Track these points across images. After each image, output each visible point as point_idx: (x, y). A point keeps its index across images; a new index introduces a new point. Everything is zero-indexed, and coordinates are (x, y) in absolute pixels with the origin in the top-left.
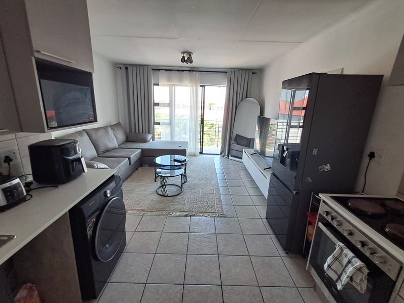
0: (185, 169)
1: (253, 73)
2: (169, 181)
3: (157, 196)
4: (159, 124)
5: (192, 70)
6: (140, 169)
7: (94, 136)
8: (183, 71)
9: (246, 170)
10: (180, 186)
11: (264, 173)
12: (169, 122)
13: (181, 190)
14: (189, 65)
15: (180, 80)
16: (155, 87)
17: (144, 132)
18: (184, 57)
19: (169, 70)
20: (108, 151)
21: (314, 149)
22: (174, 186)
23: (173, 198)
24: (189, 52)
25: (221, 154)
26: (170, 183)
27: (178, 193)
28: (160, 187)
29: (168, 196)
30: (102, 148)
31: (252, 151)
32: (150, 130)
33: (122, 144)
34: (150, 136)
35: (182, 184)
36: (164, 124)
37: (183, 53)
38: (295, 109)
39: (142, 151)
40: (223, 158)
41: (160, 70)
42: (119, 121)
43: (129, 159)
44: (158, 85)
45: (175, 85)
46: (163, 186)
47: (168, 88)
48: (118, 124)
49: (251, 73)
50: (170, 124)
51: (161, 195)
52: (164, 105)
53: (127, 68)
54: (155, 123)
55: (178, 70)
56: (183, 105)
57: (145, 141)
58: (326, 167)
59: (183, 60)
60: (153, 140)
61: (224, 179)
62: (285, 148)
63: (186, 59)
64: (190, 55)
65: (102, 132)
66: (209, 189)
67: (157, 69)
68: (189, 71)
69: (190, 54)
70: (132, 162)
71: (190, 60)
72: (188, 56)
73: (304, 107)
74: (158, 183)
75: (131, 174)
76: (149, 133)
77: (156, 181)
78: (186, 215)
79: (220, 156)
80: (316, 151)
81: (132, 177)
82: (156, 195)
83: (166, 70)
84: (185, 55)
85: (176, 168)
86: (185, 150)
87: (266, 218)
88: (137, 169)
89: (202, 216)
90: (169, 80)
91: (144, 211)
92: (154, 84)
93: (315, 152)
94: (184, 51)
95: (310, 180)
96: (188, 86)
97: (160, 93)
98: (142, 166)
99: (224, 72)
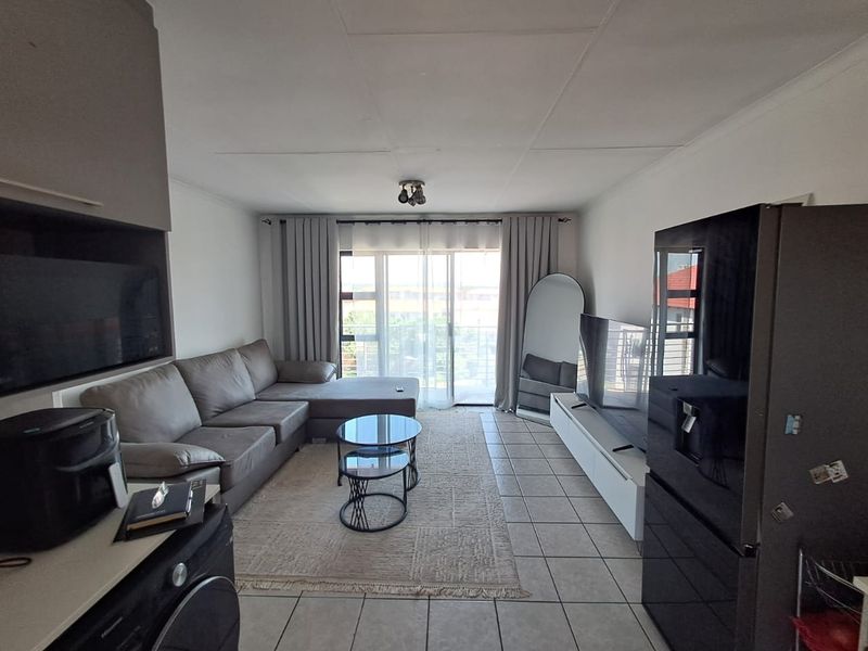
0: (413, 452)
1: (560, 220)
2: (372, 487)
3: (340, 530)
4: (351, 338)
5: (424, 220)
6: (305, 450)
7: (196, 375)
8: (405, 222)
9: (560, 445)
10: (402, 497)
11: (613, 460)
12: (374, 333)
13: (401, 509)
14: (418, 208)
15: (399, 242)
16: (345, 259)
17: (318, 358)
18: (405, 191)
19: (373, 221)
20: (229, 408)
21: (790, 418)
22: (386, 499)
23: (380, 534)
24: (416, 181)
25: (497, 406)
26: (376, 491)
27: (396, 520)
28: (350, 502)
29: (368, 531)
30: (214, 403)
31: (573, 398)
32: (330, 354)
33: (264, 390)
34: (330, 368)
35: (406, 490)
36: (364, 338)
37: (404, 183)
38: (674, 294)
39: (310, 404)
40: (501, 415)
41: (353, 222)
42: (263, 335)
43: (277, 428)
44: (350, 253)
45: (387, 253)
46: (358, 497)
47: (373, 258)
48: (260, 344)
49: (555, 220)
50: (377, 337)
51: (350, 527)
52: (363, 296)
53: (285, 222)
54: (343, 338)
55: (393, 222)
56: (408, 293)
57: (319, 380)
58: (832, 471)
59: (403, 198)
60: (339, 376)
61: (510, 474)
62: (688, 408)
63: (410, 195)
64: (419, 187)
65: (217, 365)
66: (473, 506)
67: (347, 221)
68: (419, 222)
69: (418, 184)
70: (284, 436)
71: (419, 198)
72: (415, 189)
73: (692, 291)
74: (345, 492)
75: (281, 467)
76: (329, 360)
77: (340, 485)
78: (418, 594)
79: (494, 409)
80: (796, 425)
81: (284, 473)
82: (339, 525)
83: (367, 222)
84: (408, 187)
85: (393, 449)
86: (412, 402)
87: (643, 603)
88: (297, 450)
89: (459, 598)
90: (374, 241)
91: (303, 582)
92: (342, 253)
93: (793, 425)
94: (404, 179)
95: (786, 511)
96: (415, 253)
97: (354, 270)
98: (311, 442)
99: (494, 220)
